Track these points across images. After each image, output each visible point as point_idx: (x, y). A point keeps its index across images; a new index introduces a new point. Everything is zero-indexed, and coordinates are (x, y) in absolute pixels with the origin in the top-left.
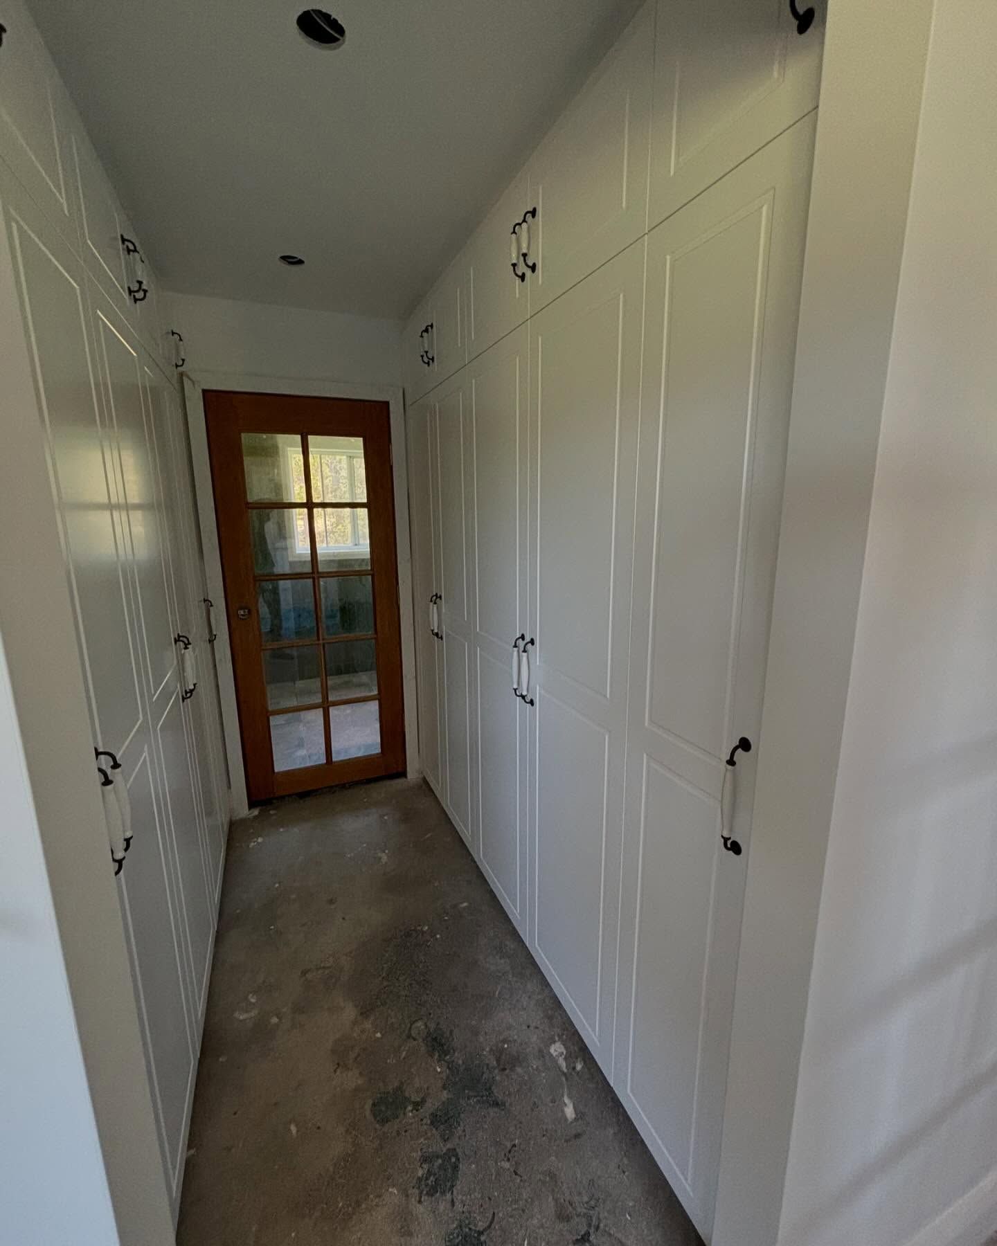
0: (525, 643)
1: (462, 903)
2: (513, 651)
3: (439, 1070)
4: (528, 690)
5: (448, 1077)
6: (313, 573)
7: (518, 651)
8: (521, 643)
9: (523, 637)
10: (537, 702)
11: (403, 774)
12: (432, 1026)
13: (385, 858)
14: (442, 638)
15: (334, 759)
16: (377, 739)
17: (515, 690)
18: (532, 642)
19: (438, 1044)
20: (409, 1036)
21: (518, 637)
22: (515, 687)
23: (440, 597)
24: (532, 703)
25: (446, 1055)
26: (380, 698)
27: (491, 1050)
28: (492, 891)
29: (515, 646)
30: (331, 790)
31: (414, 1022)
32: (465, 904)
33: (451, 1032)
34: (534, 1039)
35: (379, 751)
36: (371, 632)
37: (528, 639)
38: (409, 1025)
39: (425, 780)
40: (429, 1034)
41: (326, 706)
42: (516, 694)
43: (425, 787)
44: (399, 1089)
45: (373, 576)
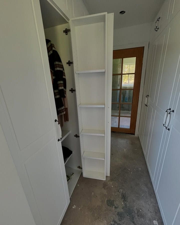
0: (170, 111)
1: (140, 168)
2: (165, 113)
3: (123, 203)
4: (168, 125)
5: (124, 207)
6: (120, 89)
7: (167, 113)
8: (169, 111)
9: (170, 109)
10: (171, 130)
11: (134, 134)
12: (124, 193)
13: (125, 150)
14: (147, 106)
15: (120, 127)
16: (129, 125)
17: (164, 124)
18: (173, 111)
19: (124, 197)
20: (118, 191)
21: (168, 109)
22: (164, 123)
23: (149, 96)
24: (169, 129)
25: (125, 201)
26: (131, 117)
27: (136, 209)
28: (148, 169)
29: (166, 112)
30: (119, 133)
31: (120, 189)
32: (140, 169)
33: (128, 197)
34: (149, 214)
35: (129, 128)
36: (131, 103)
37: (172, 110)
38: (119, 189)
39: (139, 137)
40: (123, 194)
41: (119, 116)
42: (164, 126)
43: (138, 139)
44: (113, 201)
45: (134, 90)
